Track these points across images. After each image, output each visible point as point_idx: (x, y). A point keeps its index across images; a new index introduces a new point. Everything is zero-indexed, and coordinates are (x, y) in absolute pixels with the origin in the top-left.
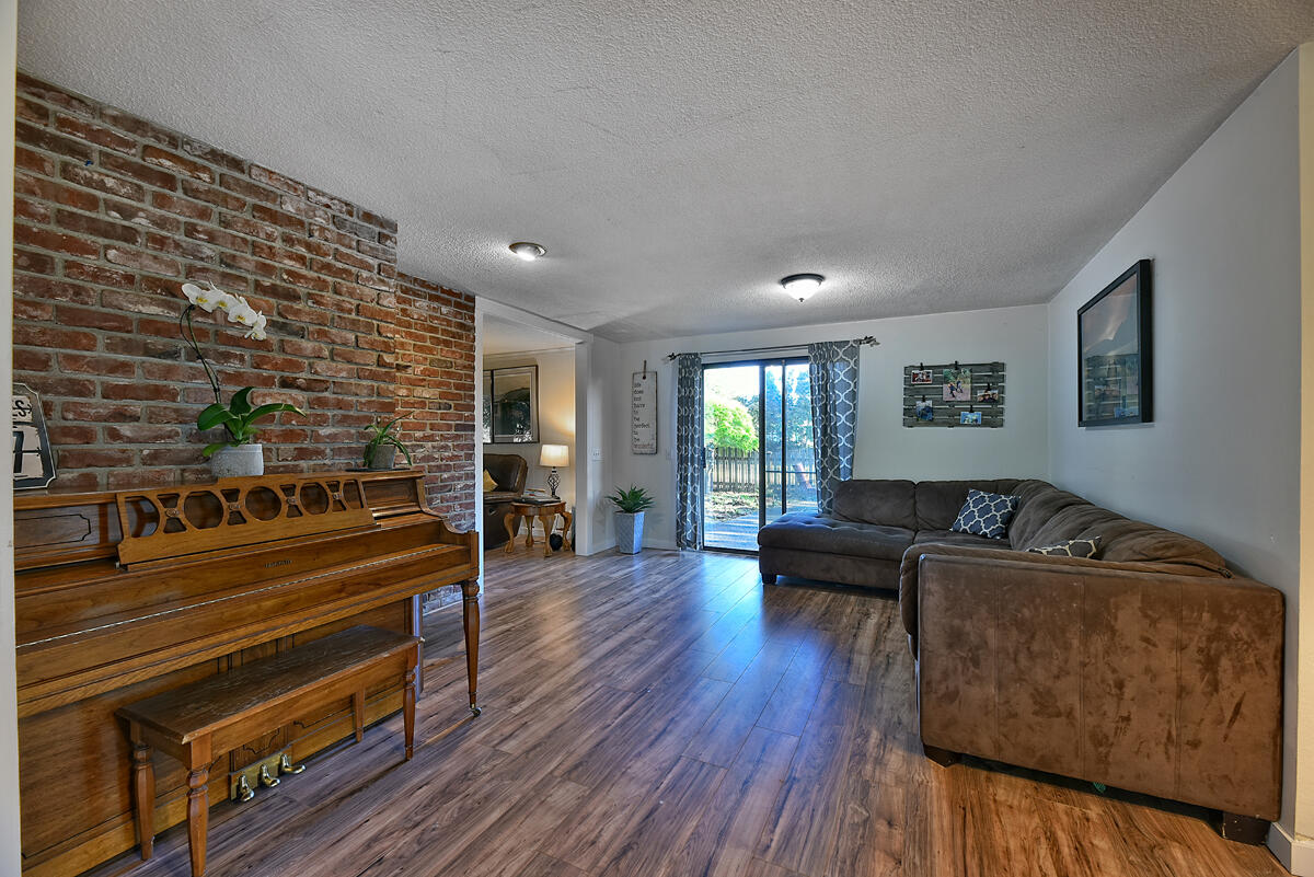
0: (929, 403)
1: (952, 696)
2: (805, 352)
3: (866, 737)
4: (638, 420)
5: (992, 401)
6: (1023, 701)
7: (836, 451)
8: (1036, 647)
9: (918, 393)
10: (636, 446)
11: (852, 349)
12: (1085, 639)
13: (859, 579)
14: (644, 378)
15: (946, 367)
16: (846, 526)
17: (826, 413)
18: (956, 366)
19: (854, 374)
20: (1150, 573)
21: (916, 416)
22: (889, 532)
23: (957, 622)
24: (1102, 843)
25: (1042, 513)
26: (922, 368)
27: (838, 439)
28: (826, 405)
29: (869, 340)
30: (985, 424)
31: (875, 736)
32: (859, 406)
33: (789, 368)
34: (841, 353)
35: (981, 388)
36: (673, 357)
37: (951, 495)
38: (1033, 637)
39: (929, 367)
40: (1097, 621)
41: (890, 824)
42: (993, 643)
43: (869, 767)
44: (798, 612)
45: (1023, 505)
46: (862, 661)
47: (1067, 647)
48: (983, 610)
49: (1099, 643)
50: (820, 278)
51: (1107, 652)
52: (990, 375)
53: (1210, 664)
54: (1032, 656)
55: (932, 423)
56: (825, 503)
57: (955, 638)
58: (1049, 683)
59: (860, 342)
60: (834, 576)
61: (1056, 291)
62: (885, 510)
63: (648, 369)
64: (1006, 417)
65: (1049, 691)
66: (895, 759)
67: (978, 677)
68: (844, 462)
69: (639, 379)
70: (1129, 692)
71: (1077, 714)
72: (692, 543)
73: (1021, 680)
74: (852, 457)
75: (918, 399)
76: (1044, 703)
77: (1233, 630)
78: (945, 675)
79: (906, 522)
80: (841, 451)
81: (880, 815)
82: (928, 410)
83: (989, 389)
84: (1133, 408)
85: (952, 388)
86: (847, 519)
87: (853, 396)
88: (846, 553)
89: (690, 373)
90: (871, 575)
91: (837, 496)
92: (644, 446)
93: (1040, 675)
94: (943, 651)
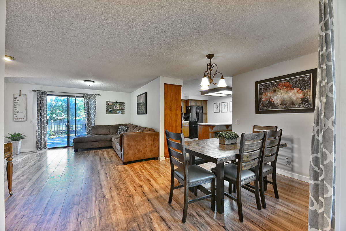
0: (111, 109)
1: (128, 154)
2: (82, 95)
3: (114, 166)
4: (17, 110)
5: (123, 109)
6: (137, 152)
7: (91, 119)
8: (138, 144)
9: (109, 107)
10: (15, 119)
11: (95, 96)
12: (143, 141)
13: (100, 146)
14: (20, 96)
15: (115, 102)
16: (95, 136)
17: (88, 110)
18: (117, 102)
19: (95, 102)
20: (148, 132)
21: (109, 112)
22: (105, 136)
23: (128, 143)
24: (145, 164)
25: (133, 128)
26: (110, 102)
27: (91, 117)
28: (88, 108)
29: (99, 95)
30: (122, 114)
31: (115, 165)
32: (96, 109)
33: (77, 98)
34: (92, 97)
35: (121, 107)
36: (35, 91)
37: (116, 127)
38: (137, 142)
39: (111, 102)
40: (144, 139)
41: (123, 172)
42: (133, 144)
43: (117, 168)
44: (88, 155)
45: (129, 128)
46: (107, 158)
47: (141, 143)
48: (132, 140)
49: (144, 141)
50: (94, 82)
51: (145, 142)
52: (122, 104)
53: (154, 141)
54: (137, 145)
55: (112, 113)
56: (88, 132)
57: (128, 145)
58: (139, 148)
59: (97, 95)
60: (94, 147)
61: (133, 92)
62: (104, 131)
63: (22, 93)
64: (125, 112)
65: (139, 149)
66: (120, 166)
67: (131, 150)
68: (93, 122)
69: (17, 96)
70: (147, 146)
71: (142, 151)
72: (45, 147)
73: (136, 148)
74: (95, 121)
75: (109, 108)
76: (139, 151)
77: (155, 137)
78: (127, 151)
79: (107, 133)
80: (92, 119)
81: (121, 171)
82: (111, 110)
83: (122, 107)
84: (145, 112)
85: (116, 106)
86: (95, 134)
87: (95, 107)
88: (97, 141)
89: (43, 97)
90: (103, 145)
91: (91, 129)
92: (20, 119)
93: (138, 147)
94: (127, 147)
